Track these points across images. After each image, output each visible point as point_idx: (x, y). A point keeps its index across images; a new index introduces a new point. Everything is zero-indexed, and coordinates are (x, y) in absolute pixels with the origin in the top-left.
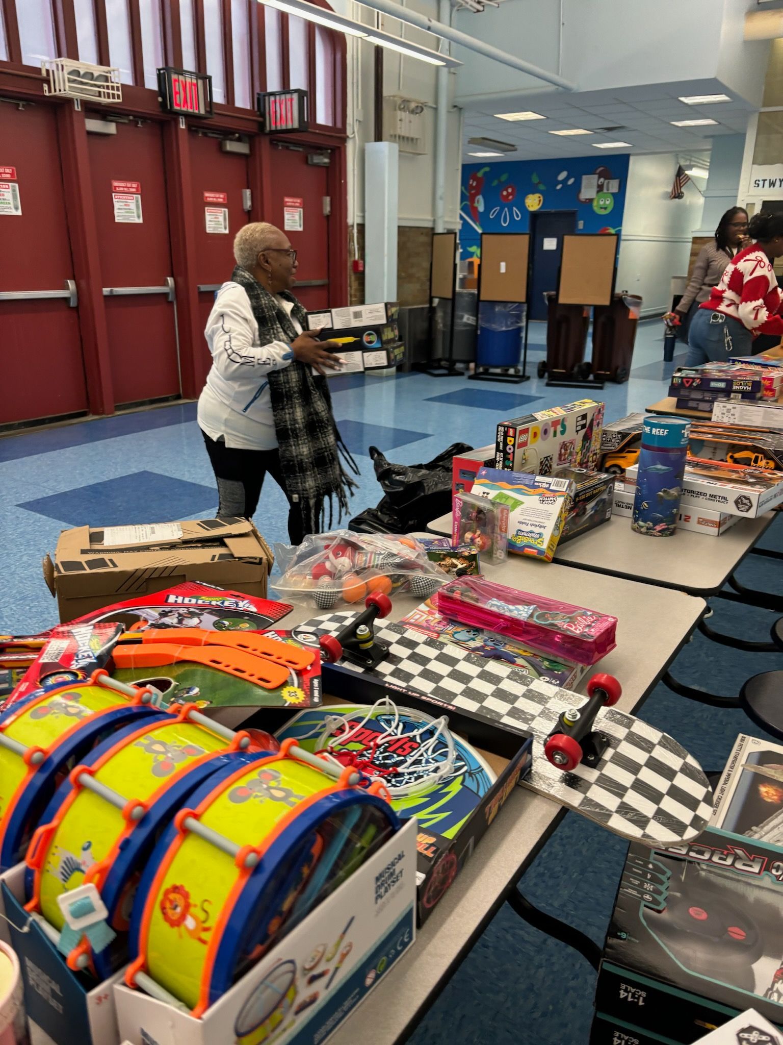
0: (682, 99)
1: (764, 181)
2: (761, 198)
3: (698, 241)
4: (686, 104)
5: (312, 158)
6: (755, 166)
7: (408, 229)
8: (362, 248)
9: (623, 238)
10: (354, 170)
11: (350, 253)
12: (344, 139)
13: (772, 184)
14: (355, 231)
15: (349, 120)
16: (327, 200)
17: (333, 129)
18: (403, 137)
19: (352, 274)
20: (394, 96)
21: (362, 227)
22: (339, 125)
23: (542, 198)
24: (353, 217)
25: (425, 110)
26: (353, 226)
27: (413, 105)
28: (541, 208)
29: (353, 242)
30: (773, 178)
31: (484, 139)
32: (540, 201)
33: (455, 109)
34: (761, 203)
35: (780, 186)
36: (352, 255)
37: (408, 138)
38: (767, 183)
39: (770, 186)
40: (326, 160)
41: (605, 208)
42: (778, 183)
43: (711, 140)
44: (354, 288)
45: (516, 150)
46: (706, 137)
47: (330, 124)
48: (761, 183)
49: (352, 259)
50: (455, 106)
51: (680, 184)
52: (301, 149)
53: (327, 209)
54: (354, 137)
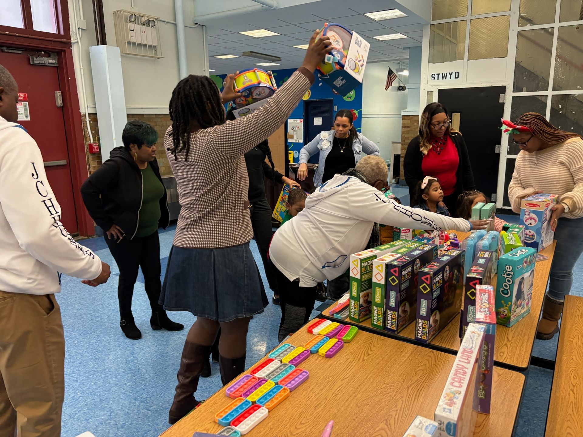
0: (368, 15)
1: (438, 74)
2: (437, 87)
3: (406, 118)
4: (373, 20)
5: (33, 59)
6: (431, 64)
7: (154, 116)
8: (96, 133)
9: (363, 116)
10: (80, 68)
11: (85, 137)
12: (69, 44)
13: (444, 77)
14: (88, 119)
15: (73, 28)
16: (58, 94)
17: (58, 35)
18: (134, 44)
19: (89, 154)
20: (121, 11)
21: (94, 117)
22: (62, 32)
23: (310, 92)
24: (85, 108)
25: (159, 24)
26: (85, 115)
27: (144, 19)
28: (310, 98)
29: (87, 129)
30: (444, 73)
31: (251, 52)
32: (309, 93)
33: (197, 25)
34: (437, 91)
35: (450, 78)
36: (88, 139)
37: (139, 45)
38: (440, 76)
39: (443, 79)
40: (54, 61)
41: (350, 97)
42: (448, 76)
43: (408, 50)
44: (92, 166)
45: (281, 60)
46: (405, 48)
47: (55, 32)
48: (436, 76)
49: (88, 143)
50: (197, 24)
51: (391, 80)
52: (20, 52)
53: (59, 102)
54: (77, 42)
